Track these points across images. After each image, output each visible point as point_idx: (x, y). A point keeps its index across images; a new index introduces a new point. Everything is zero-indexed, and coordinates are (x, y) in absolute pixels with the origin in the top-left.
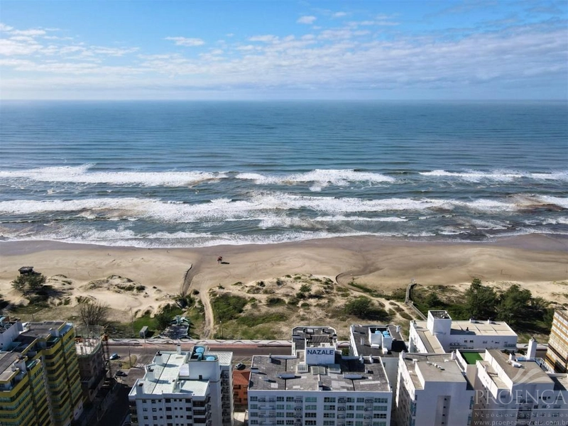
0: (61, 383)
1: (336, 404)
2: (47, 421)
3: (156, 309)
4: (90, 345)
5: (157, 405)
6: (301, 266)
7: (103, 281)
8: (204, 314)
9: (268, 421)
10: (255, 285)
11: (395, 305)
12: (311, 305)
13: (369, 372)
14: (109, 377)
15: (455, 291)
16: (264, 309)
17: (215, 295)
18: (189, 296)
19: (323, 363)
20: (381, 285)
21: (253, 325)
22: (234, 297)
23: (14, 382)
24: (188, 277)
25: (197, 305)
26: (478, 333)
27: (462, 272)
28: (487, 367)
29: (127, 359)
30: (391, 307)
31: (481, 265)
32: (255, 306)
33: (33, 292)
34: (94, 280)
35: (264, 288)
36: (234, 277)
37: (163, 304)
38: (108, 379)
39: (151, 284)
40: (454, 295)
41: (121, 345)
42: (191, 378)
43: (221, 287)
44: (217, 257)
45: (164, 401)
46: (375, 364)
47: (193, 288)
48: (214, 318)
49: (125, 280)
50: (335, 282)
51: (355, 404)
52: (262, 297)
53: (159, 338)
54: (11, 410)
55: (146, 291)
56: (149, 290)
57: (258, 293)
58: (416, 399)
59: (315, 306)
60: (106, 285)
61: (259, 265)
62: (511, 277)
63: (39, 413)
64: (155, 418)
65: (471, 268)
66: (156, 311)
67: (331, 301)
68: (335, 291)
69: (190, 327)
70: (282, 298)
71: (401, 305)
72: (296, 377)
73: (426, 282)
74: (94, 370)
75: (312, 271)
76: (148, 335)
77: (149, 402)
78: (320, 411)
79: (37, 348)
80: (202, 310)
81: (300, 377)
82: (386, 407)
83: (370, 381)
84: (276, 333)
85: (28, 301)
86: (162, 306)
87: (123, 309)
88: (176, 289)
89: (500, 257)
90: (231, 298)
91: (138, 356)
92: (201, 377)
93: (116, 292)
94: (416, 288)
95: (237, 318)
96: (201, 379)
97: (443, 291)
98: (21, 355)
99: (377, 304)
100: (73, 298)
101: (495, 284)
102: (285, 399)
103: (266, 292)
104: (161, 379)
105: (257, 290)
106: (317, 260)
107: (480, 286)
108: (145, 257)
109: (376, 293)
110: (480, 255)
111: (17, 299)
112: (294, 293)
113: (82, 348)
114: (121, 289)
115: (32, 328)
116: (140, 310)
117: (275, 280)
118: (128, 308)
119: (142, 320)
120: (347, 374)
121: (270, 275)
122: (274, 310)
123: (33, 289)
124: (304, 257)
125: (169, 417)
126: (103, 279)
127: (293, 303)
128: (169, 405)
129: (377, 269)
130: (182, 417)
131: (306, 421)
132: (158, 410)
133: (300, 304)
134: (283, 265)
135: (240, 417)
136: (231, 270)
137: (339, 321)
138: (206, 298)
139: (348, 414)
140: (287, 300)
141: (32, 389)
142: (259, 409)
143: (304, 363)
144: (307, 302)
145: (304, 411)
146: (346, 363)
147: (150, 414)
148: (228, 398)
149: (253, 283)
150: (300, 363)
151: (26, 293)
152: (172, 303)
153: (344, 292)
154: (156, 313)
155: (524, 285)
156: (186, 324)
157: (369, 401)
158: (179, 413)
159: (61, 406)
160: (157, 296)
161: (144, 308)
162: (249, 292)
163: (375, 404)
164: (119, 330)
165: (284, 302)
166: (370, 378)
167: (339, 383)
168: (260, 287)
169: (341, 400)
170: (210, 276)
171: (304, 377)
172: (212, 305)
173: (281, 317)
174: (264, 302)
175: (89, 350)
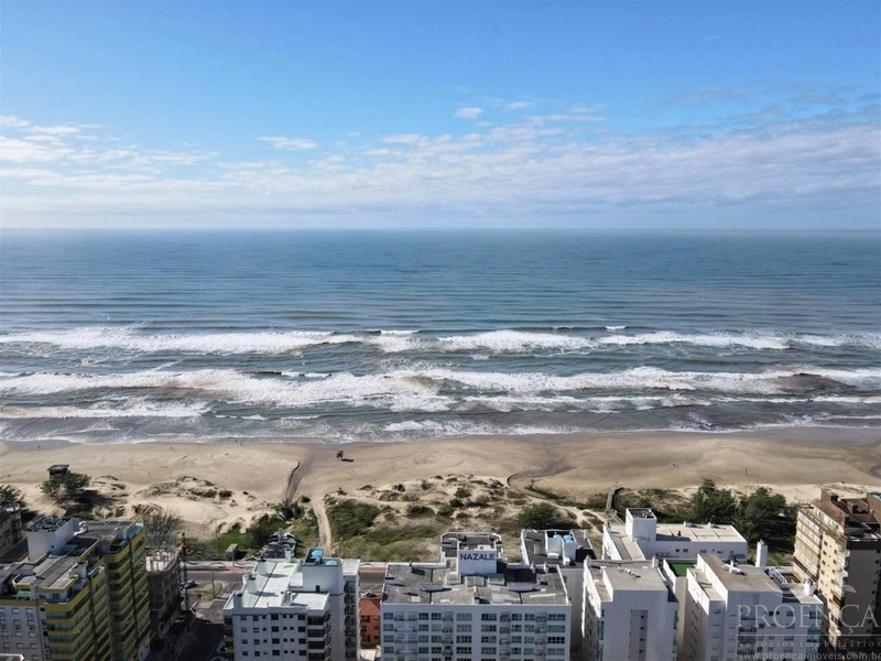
0: (125, 605)
1: (498, 624)
2: (106, 655)
3: (248, 521)
4: (163, 559)
5: (261, 624)
6: (458, 464)
7: (171, 484)
8: (317, 529)
9: (407, 649)
10: (390, 489)
11: (592, 515)
12: (471, 516)
13: (542, 583)
14: (184, 608)
15: (678, 498)
16: (403, 522)
17: (334, 503)
18: (295, 505)
19: (481, 572)
20: (572, 490)
21: (388, 542)
22: (361, 505)
23: (72, 592)
24: (294, 479)
25: (306, 515)
26: (694, 539)
27: (690, 472)
28: (697, 575)
29: (209, 587)
30: (585, 518)
31: (718, 463)
32: (390, 518)
33: (71, 499)
34: (158, 483)
35: (404, 493)
36: (360, 479)
37: (259, 514)
38: (183, 612)
39: (240, 489)
40: (676, 502)
41: (198, 569)
42: (304, 589)
43: (341, 493)
44: (336, 453)
45: (269, 617)
46: (551, 574)
47: (300, 493)
48: (332, 534)
49: (203, 483)
50: (506, 485)
51: (523, 623)
52: (401, 506)
53: (253, 559)
54: (66, 630)
55: (233, 497)
56: (238, 496)
57: (394, 500)
58: (603, 615)
59: (476, 517)
60: (175, 490)
61: (397, 463)
62: (758, 478)
63: (99, 640)
64: (257, 642)
65: (702, 467)
66: (247, 523)
67: (500, 510)
68: (505, 497)
69: (297, 545)
70: (430, 506)
71: (600, 516)
72: (444, 590)
73: (636, 485)
74: (167, 595)
75: (473, 471)
76: (238, 555)
77: (250, 619)
78: (477, 634)
79: (98, 552)
80: (314, 522)
81: (450, 589)
82: (564, 627)
83: (543, 593)
84: (420, 553)
85: (64, 512)
86: (258, 517)
87: (201, 522)
88: (277, 494)
89: (746, 452)
90: (356, 507)
91: (224, 584)
92: (318, 587)
93: (191, 498)
94: (623, 494)
95: (365, 533)
96: (318, 590)
97: (661, 498)
98: (79, 559)
99: (565, 514)
100: (128, 507)
101: (735, 487)
102: (430, 616)
103: (406, 499)
104: (265, 591)
105: (392, 496)
106: (481, 456)
107: (713, 490)
108: (231, 452)
109: (565, 501)
110: (717, 449)
111: (48, 509)
112: (447, 500)
113: (151, 562)
114: (196, 495)
115: (90, 528)
116: (225, 523)
117: (420, 483)
118: (209, 521)
119: (229, 537)
120: (513, 586)
121: (411, 476)
122: (417, 522)
123: (72, 495)
124: (462, 452)
125: (276, 641)
126: (170, 481)
127: (445, 514)
128: (276, 623)
129: (568, 468)
130: (292, 640)
131: (458, 648)
132: (261, 630)
133: (455, 515)
134: (431, 462)
135: (369, 654)
136: (357, 470)
137: (509, 537)
138: (319, 507)
139: (513, 638)
140: (436, 510)
141: (92, 605)
142: (396, 631)
143: (456, 573)
144: (465, 512)
145: (455, 634)
146: (512, 574)
147: (250, 637)
148: (354, 622)
149: (388, 487)
150: (452, 573)
151: (60, 501)
152: (271, 513)
153: (518, 498)
154: (248, 526)
155: (776, 489)
156: (292, 541)
157: (542, 618)
158: (288, 634)
159: (124, 638)
160: (250, 505)
161: (231, 520)
162: (381, 499)
163: (549, 623)
164: (196, 550)
165: (432, 512)
166: (543, 590)
167: (501, 596)
168: (397, 491)
169: (504, 617)
170: (326, 478)
171: (455, 589)
172: (328, 516)
173: (428, 533)
174: (403, 512)
175: (161, 566)
